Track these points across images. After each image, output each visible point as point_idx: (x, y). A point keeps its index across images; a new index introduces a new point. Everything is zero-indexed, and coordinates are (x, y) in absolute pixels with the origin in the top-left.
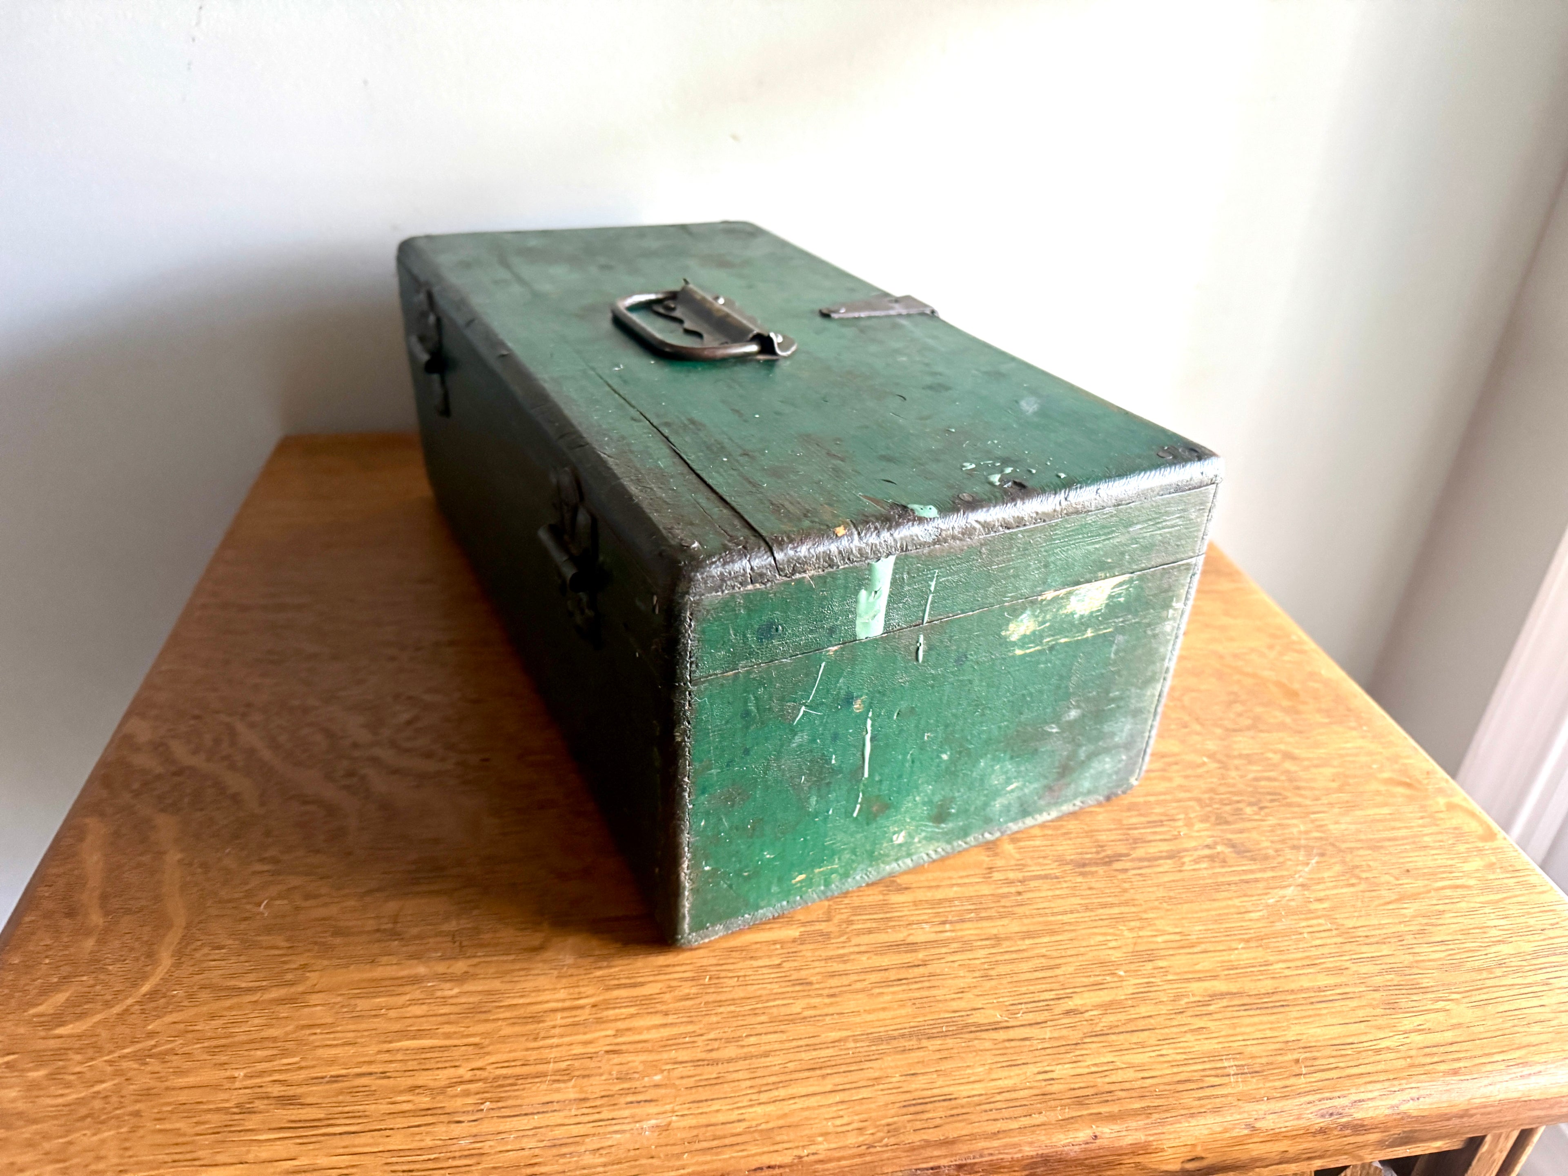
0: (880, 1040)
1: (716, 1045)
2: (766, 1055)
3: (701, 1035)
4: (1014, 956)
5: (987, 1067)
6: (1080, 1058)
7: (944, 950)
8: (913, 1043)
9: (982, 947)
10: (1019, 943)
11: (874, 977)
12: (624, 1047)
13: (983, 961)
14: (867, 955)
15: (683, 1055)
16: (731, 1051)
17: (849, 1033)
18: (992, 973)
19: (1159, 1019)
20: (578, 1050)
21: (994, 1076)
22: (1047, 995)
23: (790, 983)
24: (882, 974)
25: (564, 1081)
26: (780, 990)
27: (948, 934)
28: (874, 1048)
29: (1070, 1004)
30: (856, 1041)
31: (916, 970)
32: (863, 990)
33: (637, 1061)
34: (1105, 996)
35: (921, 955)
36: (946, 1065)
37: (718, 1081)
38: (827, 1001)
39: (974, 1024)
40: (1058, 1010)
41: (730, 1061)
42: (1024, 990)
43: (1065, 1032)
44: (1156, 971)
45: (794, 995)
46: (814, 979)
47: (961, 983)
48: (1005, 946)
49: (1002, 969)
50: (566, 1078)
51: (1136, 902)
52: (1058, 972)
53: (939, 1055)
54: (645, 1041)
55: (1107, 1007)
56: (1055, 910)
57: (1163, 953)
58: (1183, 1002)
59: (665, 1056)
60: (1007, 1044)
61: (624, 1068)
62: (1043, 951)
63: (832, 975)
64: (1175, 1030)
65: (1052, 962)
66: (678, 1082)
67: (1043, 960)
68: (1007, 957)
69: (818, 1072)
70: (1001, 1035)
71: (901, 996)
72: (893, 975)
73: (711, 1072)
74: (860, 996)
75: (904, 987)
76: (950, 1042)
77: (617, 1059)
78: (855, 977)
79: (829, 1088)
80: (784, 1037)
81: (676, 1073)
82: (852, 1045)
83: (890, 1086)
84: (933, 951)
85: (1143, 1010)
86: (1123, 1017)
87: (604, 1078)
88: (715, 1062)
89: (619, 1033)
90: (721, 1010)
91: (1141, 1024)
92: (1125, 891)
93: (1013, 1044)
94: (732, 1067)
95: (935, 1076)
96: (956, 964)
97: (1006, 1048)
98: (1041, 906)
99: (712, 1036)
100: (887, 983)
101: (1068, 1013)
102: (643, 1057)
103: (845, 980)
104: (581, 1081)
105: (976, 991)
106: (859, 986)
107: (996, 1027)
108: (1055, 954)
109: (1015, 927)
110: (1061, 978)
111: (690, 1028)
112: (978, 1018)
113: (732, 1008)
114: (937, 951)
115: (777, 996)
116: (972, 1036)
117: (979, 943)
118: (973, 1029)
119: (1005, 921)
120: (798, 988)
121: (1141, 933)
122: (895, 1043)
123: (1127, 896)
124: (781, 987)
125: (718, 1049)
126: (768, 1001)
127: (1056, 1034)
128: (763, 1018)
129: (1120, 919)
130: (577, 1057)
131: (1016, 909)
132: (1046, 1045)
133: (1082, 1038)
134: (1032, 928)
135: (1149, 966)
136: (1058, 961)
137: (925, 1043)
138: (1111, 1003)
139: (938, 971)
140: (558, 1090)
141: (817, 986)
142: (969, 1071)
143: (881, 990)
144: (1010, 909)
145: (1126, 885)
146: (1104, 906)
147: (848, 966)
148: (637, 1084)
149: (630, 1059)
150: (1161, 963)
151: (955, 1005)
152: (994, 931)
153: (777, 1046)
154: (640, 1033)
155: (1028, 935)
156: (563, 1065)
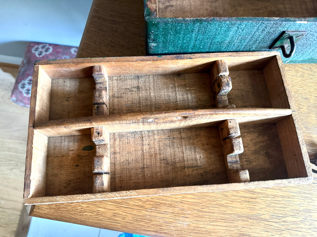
0: (240, 216)
1: (203, 207)
2: (214, 213)
3: (201, 204)
4: (277, 202)
5: (261, 230)
6: (282, 234)
7: (261, 196)
8: (246, 219)
9: (271, 197)
10: (280, 198)
11: (243, 199)
12: (184, 202)
13: (270, 201)
14: (243, 192)
15: (196, 208)
16: (206, 210)
17: (233, 213)
18: (270, 205)
19: (304, 229)
20: (174, 200)
21: (261, 233)
22: (281, 215)
23: (223, 195)
24: (245, 199)
25: (170, 207)
26: (220, 197)
27: (264, 191)
28: (237, 218)
29: (284, 219)
30: (234, 215)
31: (253, 199)
32: (239, 202)
33: (186, 206)
34: (294, 219)
35: (255, 196)
36: (252, 227)
37: (202, 217)
38: (230, 202)
39: (262, 218)
40: (282, 220)
41: (206, 212)
42: (276, 212)
43: (281, 226)
44: (309, 216)
45: (223, 199)
46: (229, 196)
47: (262, 206)
48: (276, 199)
49: (273, 205)
50: (170, 206)
51: (313, 194)
52: (286, 209)
53: (251, 224)
54: (188, 202)
55: (294, 223)
56: (292, 191)
57: (313, 211)
58: (311, 226)
59: (192, 207)
60: (267, 226)
61: (183, 207)
62: (284, 202)
63: (234, 196)
64: (306, 233)
65: (285, 206)
66: (193, 214)
67: (283, 205)
68: (275, 202)
69: (224, 221)
70: (267, 223)
71: (248, 206)
72: (247, 199)
73: (201, 214)
74: (238, 203)
75: (249, 204)
76: (255, 221)
77: (182, 204)
78: (239, 198)
79: (225, 225)
80: (219, 209)
81: (193, 212)
82: (233, 216)
83: (238, 229)
84: (259, 195)
85: (301, 226)
86: (296, 226)
87: (178, 209)
88: (202, 212)
89: (183, 198)
90: (206, 198)
91: (299, 229)
92: (311, 190)
93: (268, 226)
94: (206, 214)
95: (248, 229)
96: (263, 201)
97: (266, 226)
98: (289, 189)
99: (203, 205)
100: (245, 201)
101: (284, 221)
102: (187, 206)
103: (236, 198)
104: (173, 208)
105: (265, 209)
106: (239, 200)
107: (266, 220)
108: (287, 204)
109: (281, 194)
110: (286, 211)
111: (199, 201)
112: (263, 217)
113: (209, 198)
114: (260, 195)
115: (219, 198)
116: (260, 221)
117: (270, 196)
118: (261, 219)
119: (278, 191)
120: (225, 197)
121: (310, 204)
122: (242, 218)
123: (311, 192)
124: (221, 196)
125: (204, 208)
126: (217, 199)
127: (279, 226)
128: (215, 203)
129: (307, 198)
130: (173, 201)
131: (283, 189)
132: (275, 228)
133: (284, 229)
134: (284, 195)
135: (308, 214)
136: (287, 206)
137: (249, 220)
138: (295, 221)
139: (258, 202)
140: (168, 209)
141: (229, 198)
142: (256, 230)
143: (243, 203)
144: (281, 188)
145: (313, 188)
146: (304, 193)
147: (238, 194)
148: (185, 212)
149: (185, 205)
150: (311, 214)
151: (259, 212)
152: (275, 193)
153: (216, 211)
154: (188, 199)
155: (282, 197)
156: (170, 203)
